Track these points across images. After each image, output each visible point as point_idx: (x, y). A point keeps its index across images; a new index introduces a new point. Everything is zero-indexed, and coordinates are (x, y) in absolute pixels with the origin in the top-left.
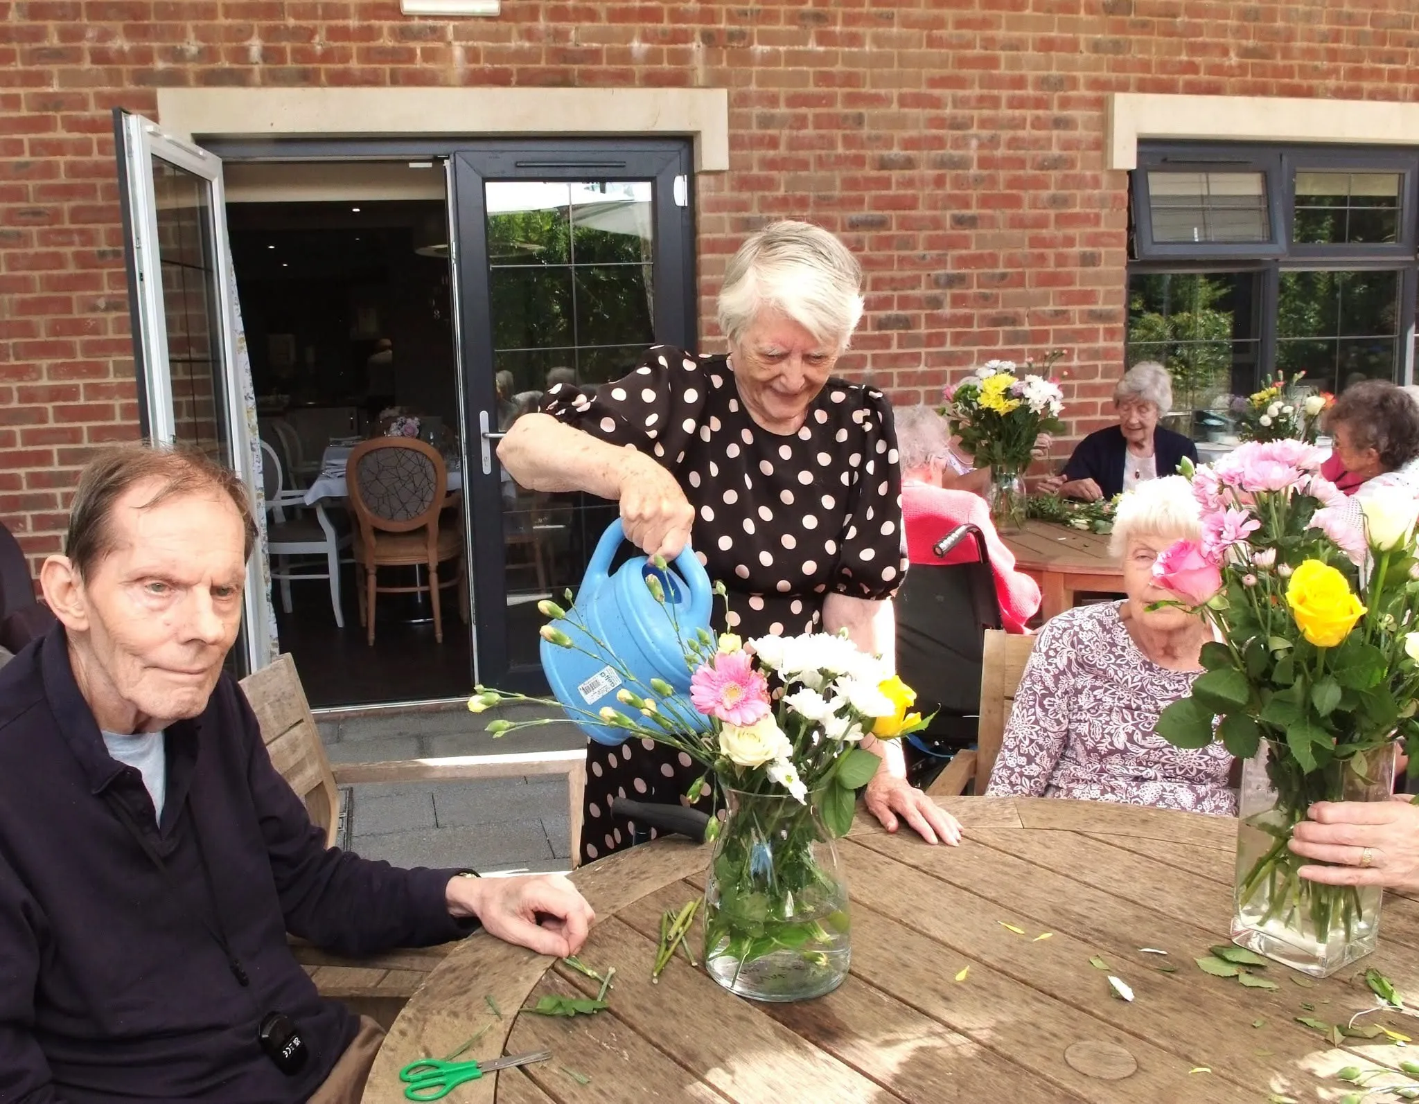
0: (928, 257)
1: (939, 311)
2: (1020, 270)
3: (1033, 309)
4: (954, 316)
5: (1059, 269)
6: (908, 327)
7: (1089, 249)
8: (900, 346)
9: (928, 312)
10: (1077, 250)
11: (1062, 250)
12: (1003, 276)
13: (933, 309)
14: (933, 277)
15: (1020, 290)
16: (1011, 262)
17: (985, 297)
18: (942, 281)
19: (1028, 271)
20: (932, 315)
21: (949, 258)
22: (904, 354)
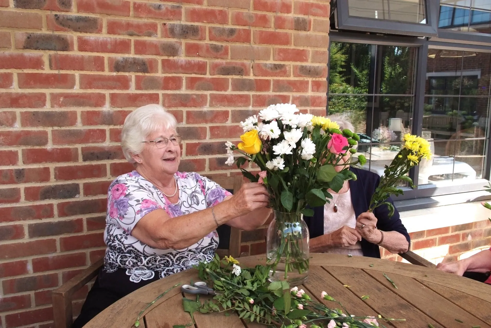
0: (164, 8)
1: (175, 58)
2: (246, 28)
3: (257, 62)
4: (189, 63)
5: (278, 31)
6: (145, 71)
7: (301, 16)
8: (138, 87)
9: (166, 58)
10: (292, 16)
11: (279, 14)
12: (232, 32)
13: (169, 56)
14: (168, 27)
15: (245, 45)
16: (238, 20)
17: (216, 49)
18: (177, 30)
19: (253, 29)
20: (168, 61)
21: (183, 11)
22: (142, 95)
